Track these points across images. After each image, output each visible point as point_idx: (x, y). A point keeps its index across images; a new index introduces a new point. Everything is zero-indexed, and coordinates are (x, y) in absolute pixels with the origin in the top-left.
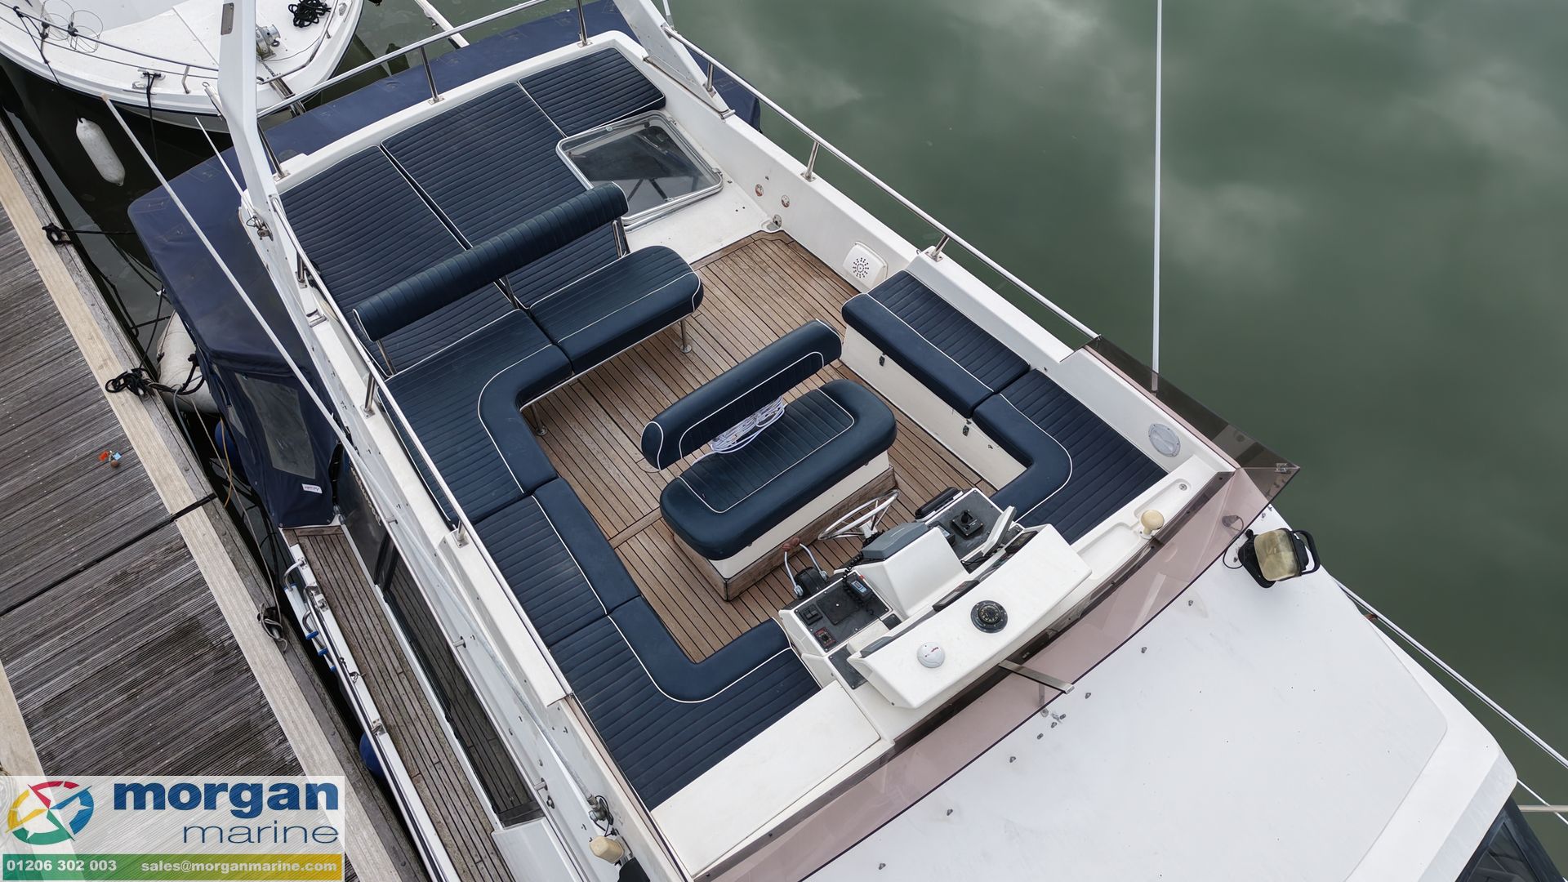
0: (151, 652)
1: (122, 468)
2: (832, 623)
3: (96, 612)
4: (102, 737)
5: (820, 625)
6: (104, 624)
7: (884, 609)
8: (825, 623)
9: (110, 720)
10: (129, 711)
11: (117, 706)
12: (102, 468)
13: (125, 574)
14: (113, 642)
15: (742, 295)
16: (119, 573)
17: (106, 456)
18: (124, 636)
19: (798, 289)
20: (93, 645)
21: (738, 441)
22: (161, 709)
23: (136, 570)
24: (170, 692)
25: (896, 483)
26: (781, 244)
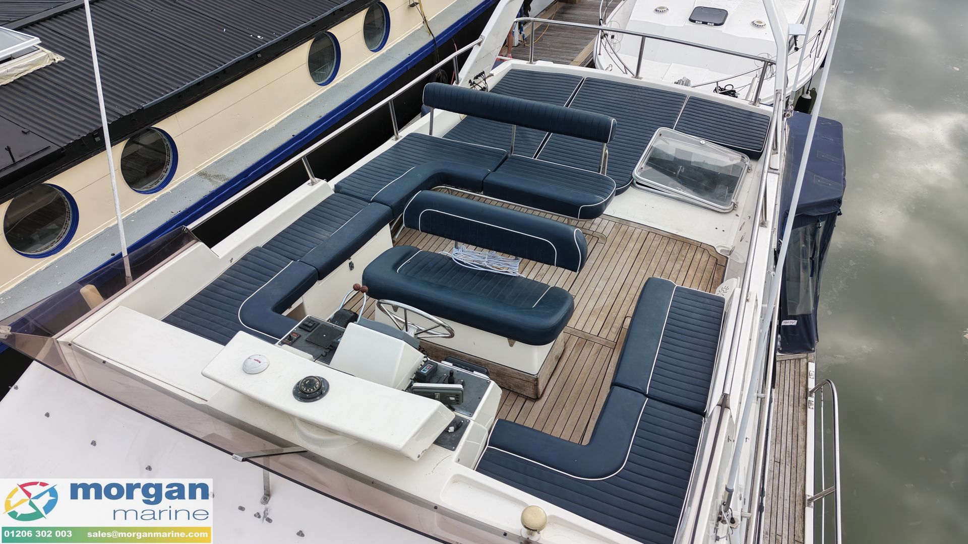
2: (308, 338)
5: (302, 333)
8: (305, 335)
25: (537, 398)
26: (712, 261)
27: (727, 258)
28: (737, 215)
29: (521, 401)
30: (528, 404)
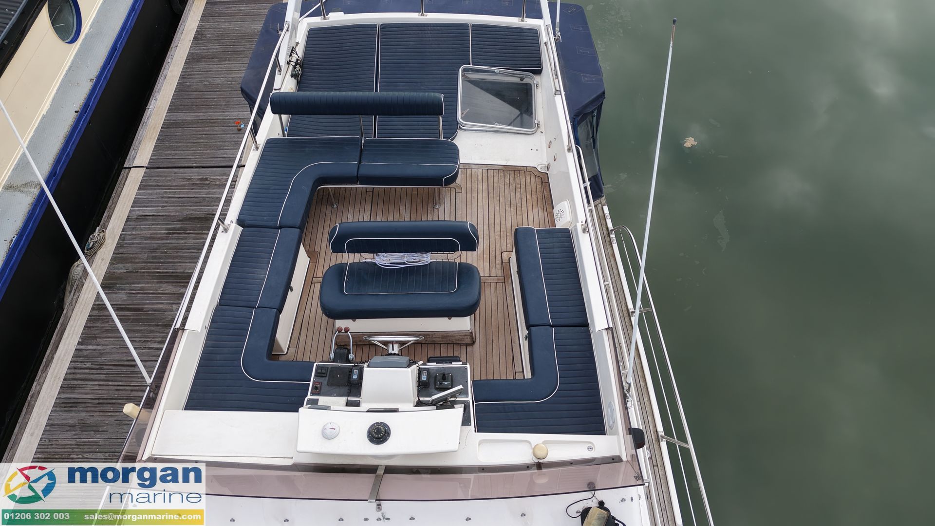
0: (189, 219)
1: (241, 132)
2: (328, 383)
3: (185, 189)
4: (146, 244)
5: (321, 380)
6: (183, 196)
7: (358, 394)
8: (325, 381)
9: (153, 239)
10: (163, 239)
11: (161, 234)
12: (233, 128)
13: (206, 179)
14: (180, 206)
15: (491, 195)
16: (204, 177)
17: (239, 123)
18: (185, 206)
19: (524, 208)
20: (173, 202)
21: (390, 263)
22: (175, 246)
23: (211, 180)
24: (182, 241)
25: (473, 343)
26: (539, 180)
27: (547, 174)
28: (542, 132)
29: (463, 348)
30: (469, 349)
